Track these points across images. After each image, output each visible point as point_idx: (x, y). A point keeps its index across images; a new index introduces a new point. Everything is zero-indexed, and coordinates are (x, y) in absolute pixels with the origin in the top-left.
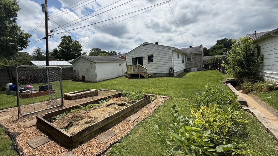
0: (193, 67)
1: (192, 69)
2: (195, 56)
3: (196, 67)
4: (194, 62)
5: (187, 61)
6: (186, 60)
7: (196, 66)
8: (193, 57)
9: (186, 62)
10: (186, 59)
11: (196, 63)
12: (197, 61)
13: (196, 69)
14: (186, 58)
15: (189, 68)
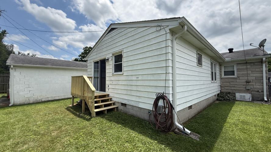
0: (240, 91)
1: (238, 95)
2: (244, 67)
3: (248, 91)
4: (243, 79)
5: (223, 76)
6: (221, 75)
7: (248, 88)
8: (240, 67)
9: (221, 78)
10: (221, 72)
11: (248, 82)
12: (250, 79)
13: (248, 96)
14: (220, 69)
15: (231, 91)
